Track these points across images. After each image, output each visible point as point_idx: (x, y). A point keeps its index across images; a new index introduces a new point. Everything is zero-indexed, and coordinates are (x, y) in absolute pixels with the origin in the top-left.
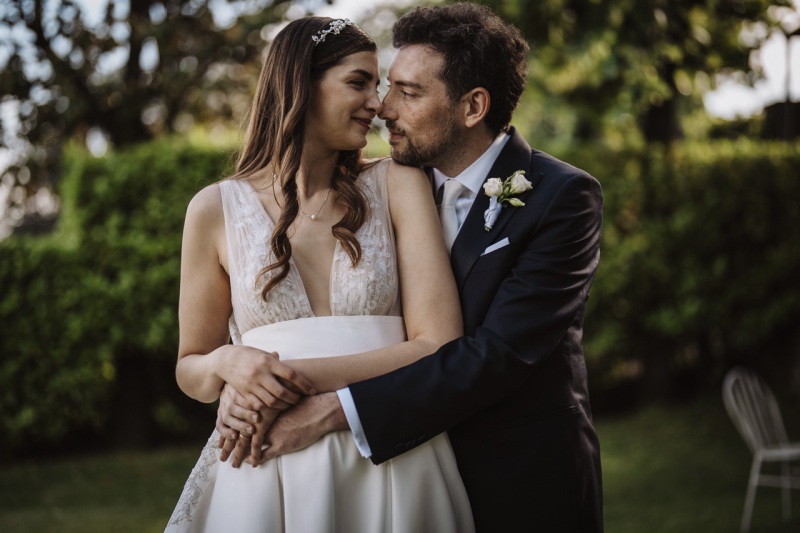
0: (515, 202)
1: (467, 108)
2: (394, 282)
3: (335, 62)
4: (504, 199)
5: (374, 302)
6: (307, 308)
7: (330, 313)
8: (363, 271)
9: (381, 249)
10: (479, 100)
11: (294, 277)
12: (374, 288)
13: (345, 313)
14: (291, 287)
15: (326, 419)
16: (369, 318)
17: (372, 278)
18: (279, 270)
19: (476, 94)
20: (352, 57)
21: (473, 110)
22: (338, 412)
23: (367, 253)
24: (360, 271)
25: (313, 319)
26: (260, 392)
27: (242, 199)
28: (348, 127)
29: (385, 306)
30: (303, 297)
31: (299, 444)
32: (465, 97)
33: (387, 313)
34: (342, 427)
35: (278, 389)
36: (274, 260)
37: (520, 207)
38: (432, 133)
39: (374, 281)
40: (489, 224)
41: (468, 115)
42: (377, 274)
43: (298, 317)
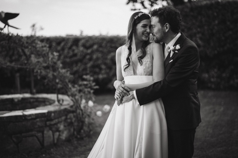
0: (176, 51)
1: (165, 28)
2: (150, 69)
3: (139, 23)
4: (174, 50)
5: (145, 73)
6: (133, 74)
7: (137, 75)
8: (143, 67)
9: (148, 62)
10: (167, 26)
11: (131, 67)
12: (145, 70)
13: (139, 75)
14: (130, 69)
15: (131, 96)
16: (145, 76)
17: (144, 68)
18: (128, 65)
19: (167, 24)
20: (142, 21)
21: (167, 28)
22: (133, 95)
23: (144, 63)
24: (142, 67)
25: (134, 76)
26: (119, 90)
27: (125, 50)
28: (142, 36)
29: (148, 74)
30: (132, 71)
31: (128, 101)
32: (165, 25)
33: (149, 75)
34: (134, 98)
35: (122, 89)
36: (127, 63)
37: (177, 53)
38: (159, 34)
39: (145, 69)
40: (171, 56)
41: (166, 29)
42: (146, 67)
43: (131, 75)
